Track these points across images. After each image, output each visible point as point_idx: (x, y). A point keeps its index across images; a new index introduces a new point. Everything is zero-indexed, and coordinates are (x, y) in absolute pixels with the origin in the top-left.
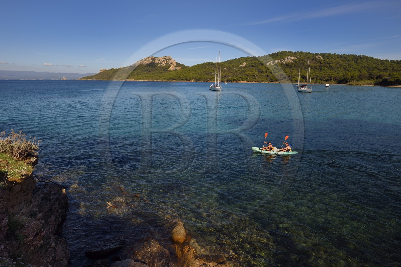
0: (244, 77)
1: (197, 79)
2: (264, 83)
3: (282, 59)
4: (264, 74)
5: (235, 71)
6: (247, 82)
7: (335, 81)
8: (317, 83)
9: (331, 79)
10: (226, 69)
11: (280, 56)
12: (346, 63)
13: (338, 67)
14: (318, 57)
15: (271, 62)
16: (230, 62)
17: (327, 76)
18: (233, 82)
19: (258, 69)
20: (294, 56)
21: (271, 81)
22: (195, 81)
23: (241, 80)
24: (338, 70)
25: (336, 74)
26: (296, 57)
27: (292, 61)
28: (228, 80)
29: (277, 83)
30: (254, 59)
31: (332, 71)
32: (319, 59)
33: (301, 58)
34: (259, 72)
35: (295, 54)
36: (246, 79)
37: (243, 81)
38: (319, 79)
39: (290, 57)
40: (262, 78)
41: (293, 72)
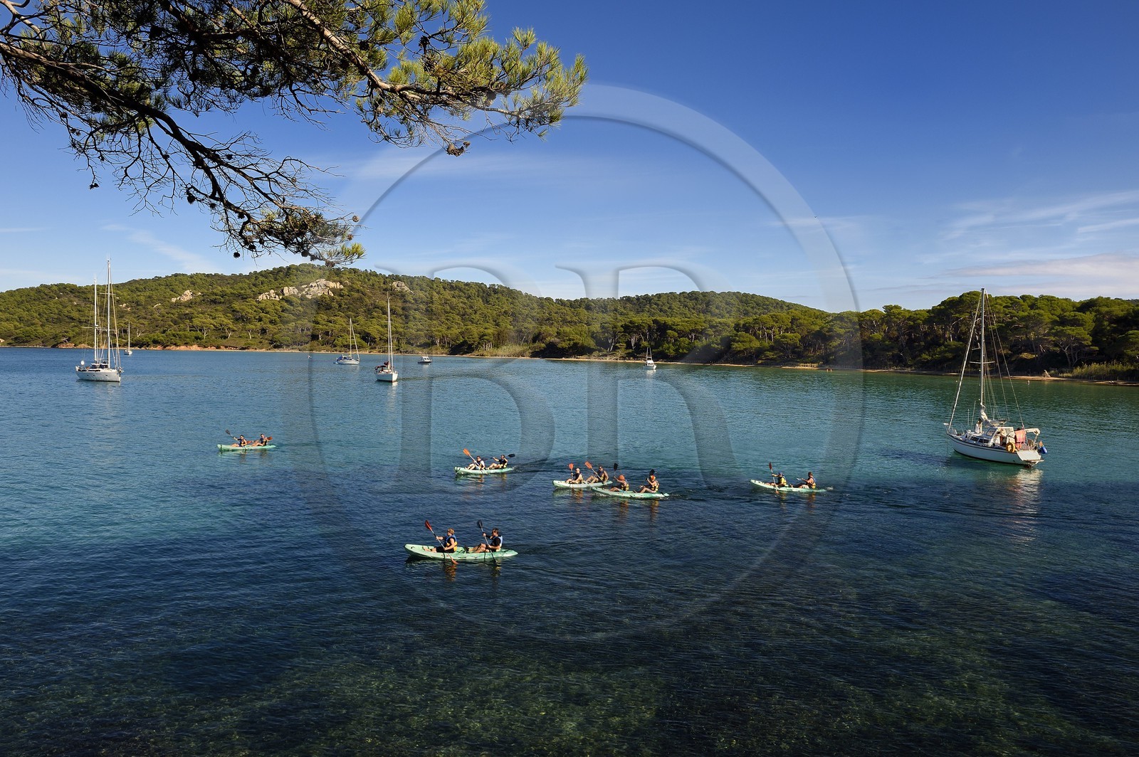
0: (188, 333)
2: (253, 350)
3: (303, 286)
4: (254, 327)
5: (156, 315)
6: (199, 349)
7: (443, 347)
8: (401, 352)
9: (433, 343)
10: (127, 307)
11: (295, 277)
12: (465, 303)
13: (447, 313)
14: (398, 286)
15: (272, 291)
16: (138, 286)
17: (423, 335)
18: (152, 348)
19: (234, 311)
20: (336, 278)
21: (275, 347)
23: (178, 342)
24: (448, 320)
25: (443, 329)
26: (341, 283)
27: (330, 292)
28: (135, 342)
29: (294, 351)
30: (219, 282)
31: (435, 322)
32: (399, 289)
33: (354, 286)
34: (237, 320)
35: (337, 274)
36: (197, 338)
37: (186, 344)
38: (404, 341)
39: (323, 281)
40: (248, 338)
41: (335, 322)
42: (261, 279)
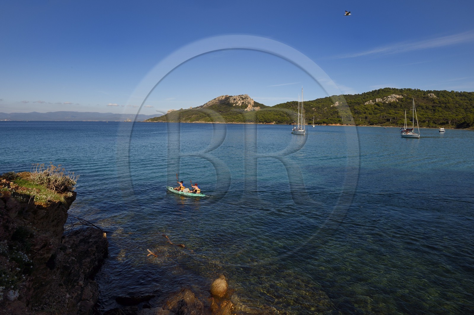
0: (336, 119)
1: (279, 121)
2: (361, 126)
3: (385, 98)
4: (362, 116)
5: (325, 112)
6: (340, 125)
7: (452, 125)
8: (429, 127)
9: (447, 123)
10: (315, 109)
11: (381, 94)
12: (467, 103)
13: (457, 108)
14: (431, 95)
15: (371, 100)
16: (319, 101)
17: (442, 119)
18: (323, 125)
19: (354, 109)
20: (400, 93)
21: (371, 124)
22: (277, 123)
23: (332, 122)
24: (457, 111)
25: (454, 116)
26: (402, 96)
27: (397, 100)
28: (317, 123)
29: (378, 126)
30: (349, 98)
31: (450, 113)
32: (431, 97)
33: (409, 96)
34: (356, 113)
35: (401, 91)
36: (339, 121)
37: (335, 123)
38: (432, 122)
39: (394, 95)
40: (359, 120)
41: (398, 113)
42: (367, 95)
